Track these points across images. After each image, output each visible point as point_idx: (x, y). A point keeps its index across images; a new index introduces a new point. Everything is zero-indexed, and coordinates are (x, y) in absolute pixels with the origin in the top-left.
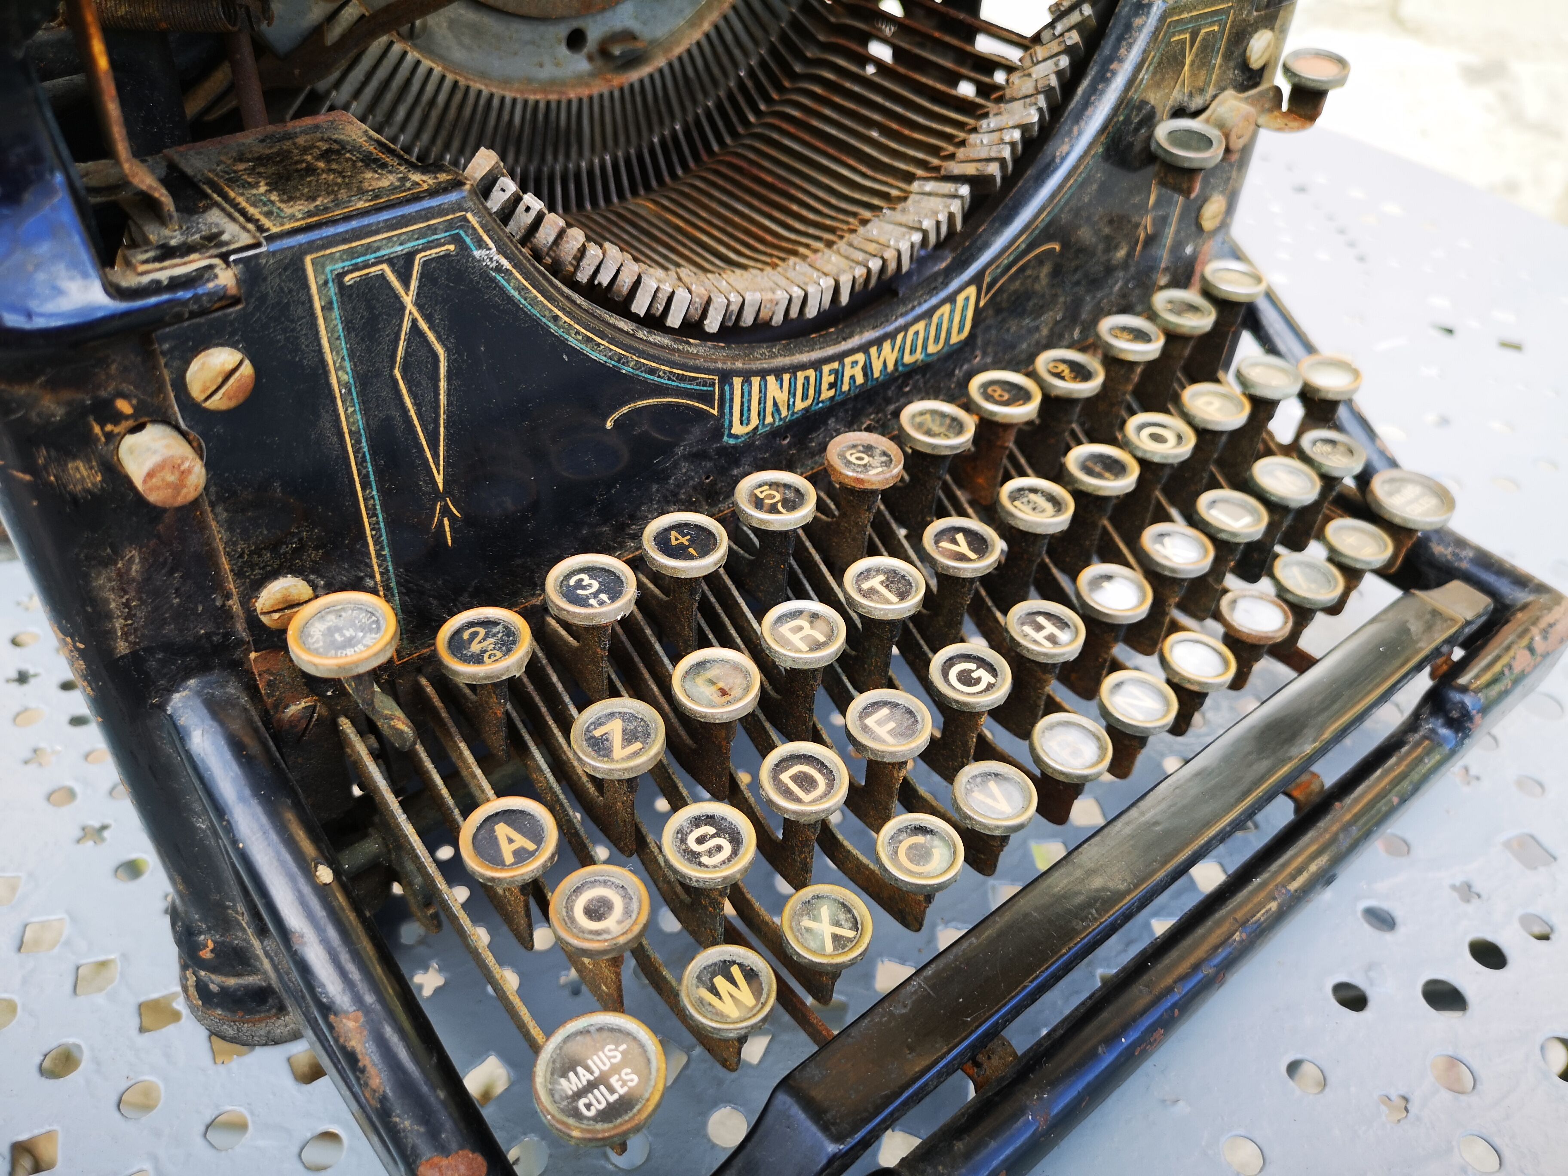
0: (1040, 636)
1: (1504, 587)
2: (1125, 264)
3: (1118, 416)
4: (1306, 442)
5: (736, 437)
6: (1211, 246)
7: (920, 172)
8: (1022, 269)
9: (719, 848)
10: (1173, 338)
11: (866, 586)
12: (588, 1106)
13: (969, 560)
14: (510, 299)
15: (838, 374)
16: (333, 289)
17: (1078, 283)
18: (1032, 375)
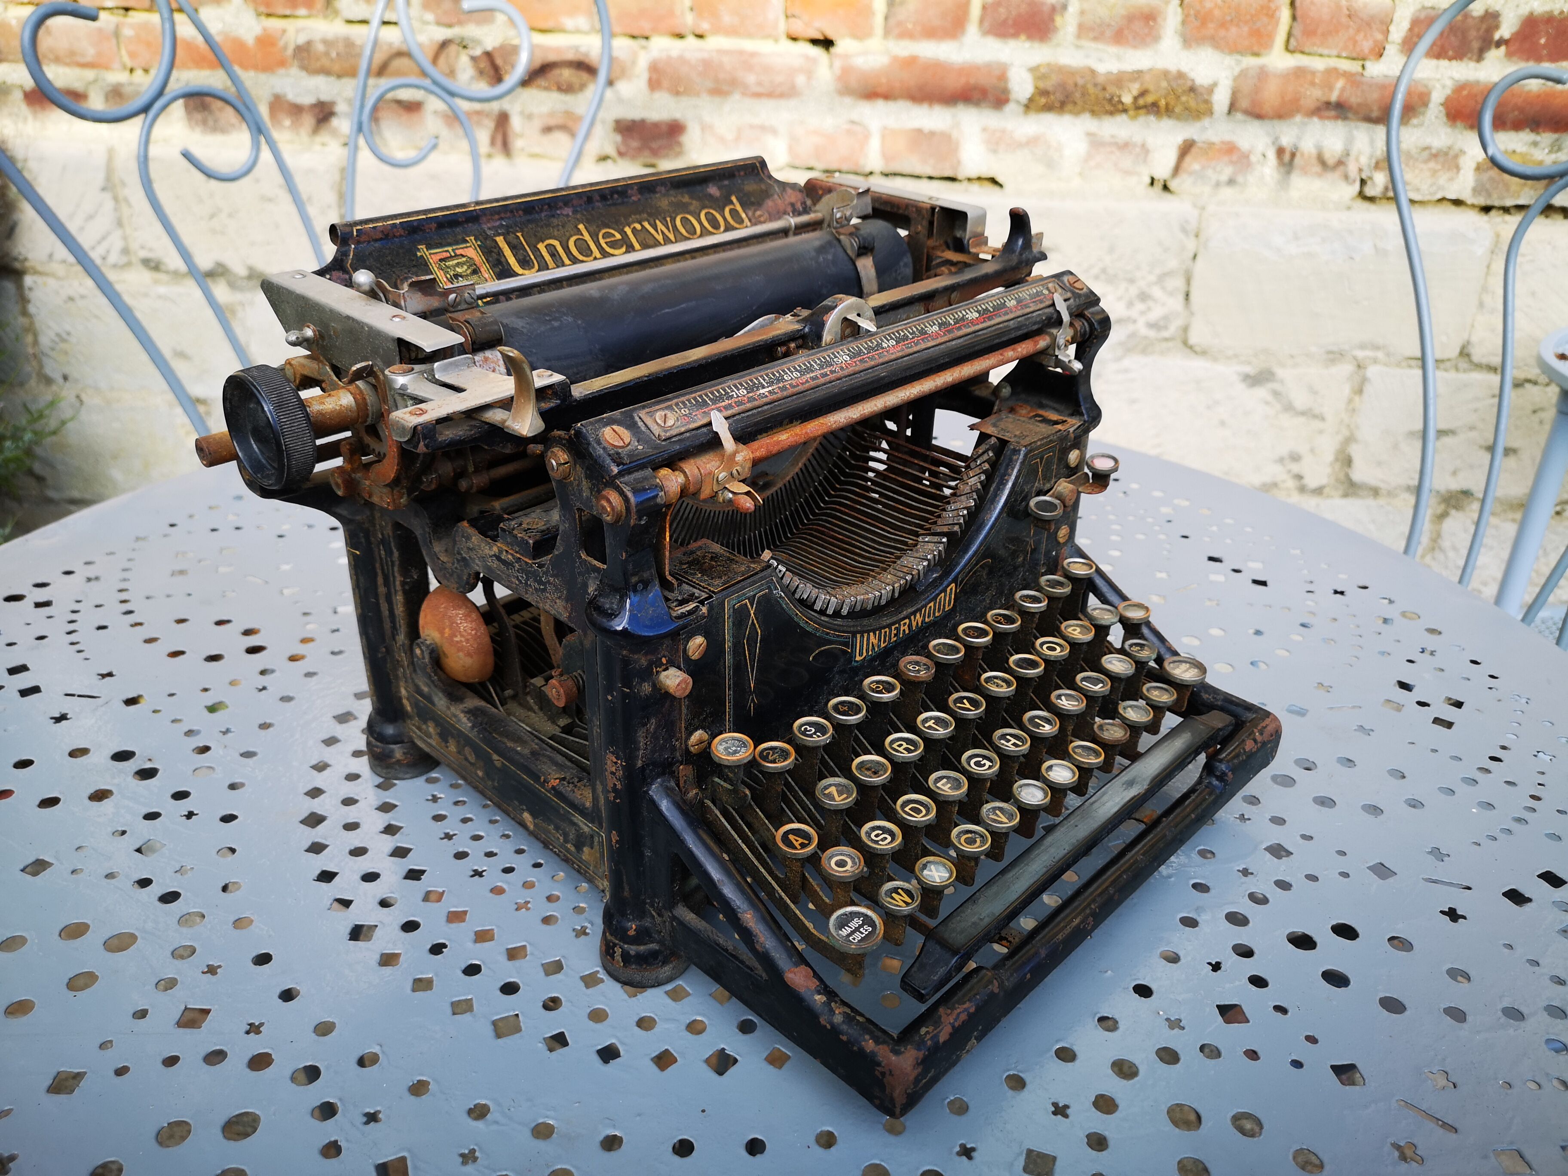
0: (1009, 744)
1: (1239, 710)
2: (1023, 565)
3: (1031, 640)
4: (1127, 647)
5: (857, 662)
6: (1065, 550)
7: (922, 532)
8: (975, 573)
9: (886, 838)
10: (1052, 599)
11: (926, 725)
12: (854, 939)
13: (971, 710)
14: (783, 608)
15: (898, 629)
16: (732, 610)
17: (1001, 576)
18: (986, 622)
